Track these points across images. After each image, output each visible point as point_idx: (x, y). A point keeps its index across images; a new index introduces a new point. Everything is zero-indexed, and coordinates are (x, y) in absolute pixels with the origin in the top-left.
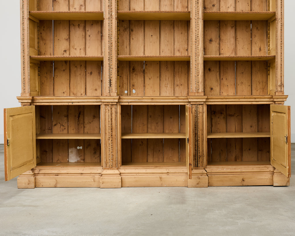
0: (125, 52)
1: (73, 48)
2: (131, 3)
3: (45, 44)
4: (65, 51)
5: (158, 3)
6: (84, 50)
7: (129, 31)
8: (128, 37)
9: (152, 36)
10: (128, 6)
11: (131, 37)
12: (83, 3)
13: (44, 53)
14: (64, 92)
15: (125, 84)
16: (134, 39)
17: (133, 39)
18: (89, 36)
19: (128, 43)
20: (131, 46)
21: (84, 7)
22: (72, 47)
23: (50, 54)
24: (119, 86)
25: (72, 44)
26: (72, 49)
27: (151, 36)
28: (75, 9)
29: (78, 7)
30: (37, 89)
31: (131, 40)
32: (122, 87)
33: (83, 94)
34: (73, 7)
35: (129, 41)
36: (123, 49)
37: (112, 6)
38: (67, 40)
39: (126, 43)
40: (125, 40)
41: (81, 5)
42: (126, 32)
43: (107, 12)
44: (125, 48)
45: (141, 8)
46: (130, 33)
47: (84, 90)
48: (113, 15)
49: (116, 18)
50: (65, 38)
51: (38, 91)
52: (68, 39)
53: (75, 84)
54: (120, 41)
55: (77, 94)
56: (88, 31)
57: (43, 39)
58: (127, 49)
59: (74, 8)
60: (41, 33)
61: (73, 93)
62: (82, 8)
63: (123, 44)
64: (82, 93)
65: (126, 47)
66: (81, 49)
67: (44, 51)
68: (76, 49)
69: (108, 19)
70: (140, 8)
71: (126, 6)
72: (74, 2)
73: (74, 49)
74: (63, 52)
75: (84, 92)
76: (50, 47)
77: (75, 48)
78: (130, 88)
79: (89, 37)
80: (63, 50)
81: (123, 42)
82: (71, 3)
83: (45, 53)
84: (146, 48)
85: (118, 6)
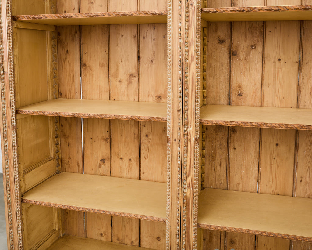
0: (218, 174)
1: (116, 157)
2: (233, 72)
3: (68, 145)
4: (103, 161)
5: (296, 73)
6: (136, 162)
7: (227, 132)
8: (225, 144)
9: (277, 145)
10: (227, 80)
11: (232, 144)
12: (134, 71)
13: (68, 160)
14: (101, 234)
15: (215, 237)
16: (237, 149)
17: (235, 149)
18: (147, 136)
19: (224, 156)
20: (231, 161)
21: (137, 78)
22: (116, 154)
23: (78, 163)
24: (204, 240)
25: (115, 149)
26: (115, 159)
27: (275, 146)
28: (120, 81)
29: (126, 78)
30: (56, 227)
31: (232, 150)
32: (210, 242)
33: (134, 241)
34: (117, 78)
35: (225, 152)
36: (213, 168)
37: (189, 112)
38: (106, 140)
39: (220, 156)
40: (218, 150)
41: (132, 75)
42: (220, 134)
43: (177, 125)
44: (218, 166)
45: (255, 84)
46: (228, 135)
47: (138, 236)
48: (189, 133)
49: (196, 140)
50: (102, 137)
51: (57, 229)
52: (107, 138)
53: (121, 223)
54: (207, 151)
55: (125, 240)
56: (144, 126)
57: (65, 137)
58: (222, 168)
59: (119, 79)
60: (62, 126)
61: (118, 237)
62: (133, 81)
63: (214, 158)
64: (133, 239)
65: (220, 165)
66: (130, 159)
67: (68, 157)
68: (121, 159)
69: (177, 141)
70: (253, 84)
71: (222, 79)
72: (117, 69)
73: (118, 158)
74: (99, 162)
75: (136, 239)
76: (78, 152)
77: (121, 156)
78: (225, 246)
79: (147, 139)
80: (100, 158)
81: (214, 154)
82: (112, 70)
83: (69, 162)
84: (262, 169)
85: (204, 79)
